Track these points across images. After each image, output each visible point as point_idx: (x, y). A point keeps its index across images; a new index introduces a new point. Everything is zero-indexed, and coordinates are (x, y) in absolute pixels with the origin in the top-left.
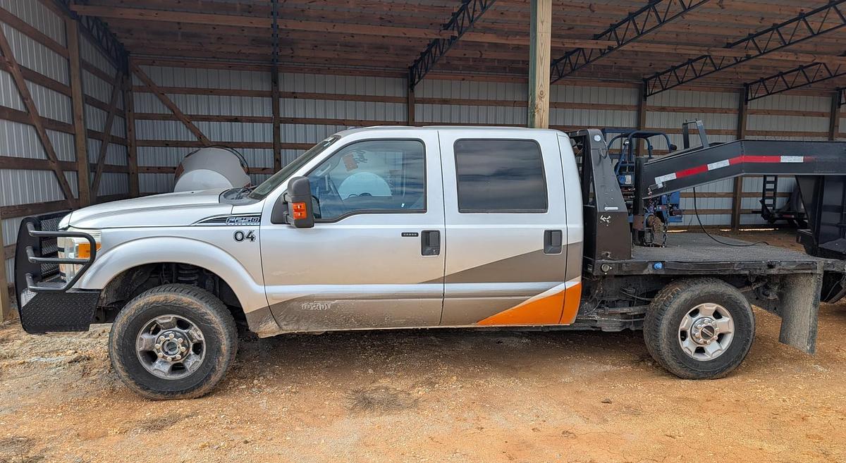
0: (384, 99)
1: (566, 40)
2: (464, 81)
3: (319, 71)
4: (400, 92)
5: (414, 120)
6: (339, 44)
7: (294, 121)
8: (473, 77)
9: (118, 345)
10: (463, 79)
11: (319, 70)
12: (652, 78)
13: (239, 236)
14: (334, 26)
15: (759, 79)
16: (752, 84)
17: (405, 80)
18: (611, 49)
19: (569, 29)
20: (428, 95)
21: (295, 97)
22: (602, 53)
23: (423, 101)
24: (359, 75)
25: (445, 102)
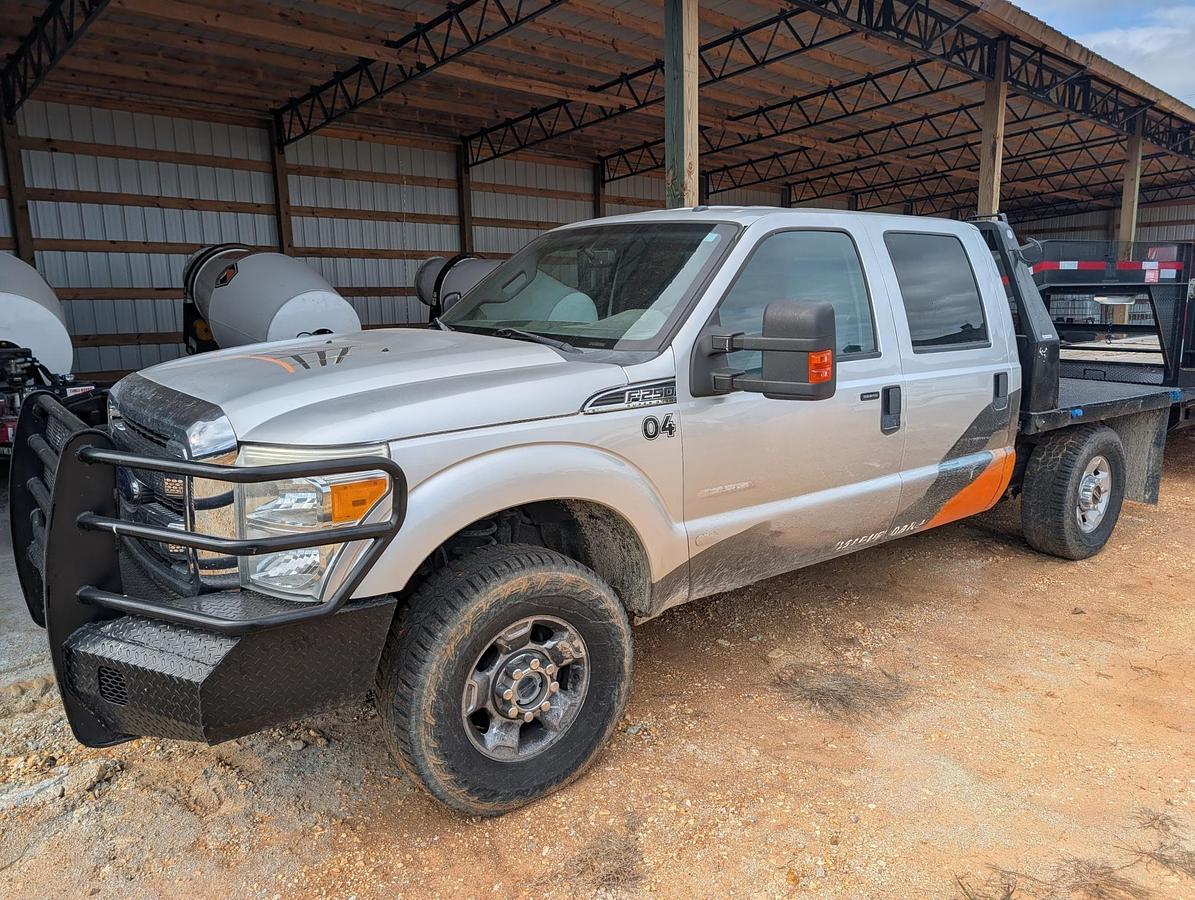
0: (231, 164)
1: (570, 90)
2: (362, 142)
3: (100, 102)
4: (257, 153)
5: (288, 202)
6: (160, 53)
7: (54, 195)
8: (374, 135)
9: (437, 715)
10: (361, 139)
11: (99, 99)
12: (612, 156)
13: (651, 428)
14: (218, 16)
15: (722, 166)
16: (712, 172)
17: (265, 132)
18: (623, 109)
19: (559, 73)
20: (305, 160)
21: (54, 150)
22: (606, 115)
23: (299, 171)
24: (179, 117)
25: (333, 173)
